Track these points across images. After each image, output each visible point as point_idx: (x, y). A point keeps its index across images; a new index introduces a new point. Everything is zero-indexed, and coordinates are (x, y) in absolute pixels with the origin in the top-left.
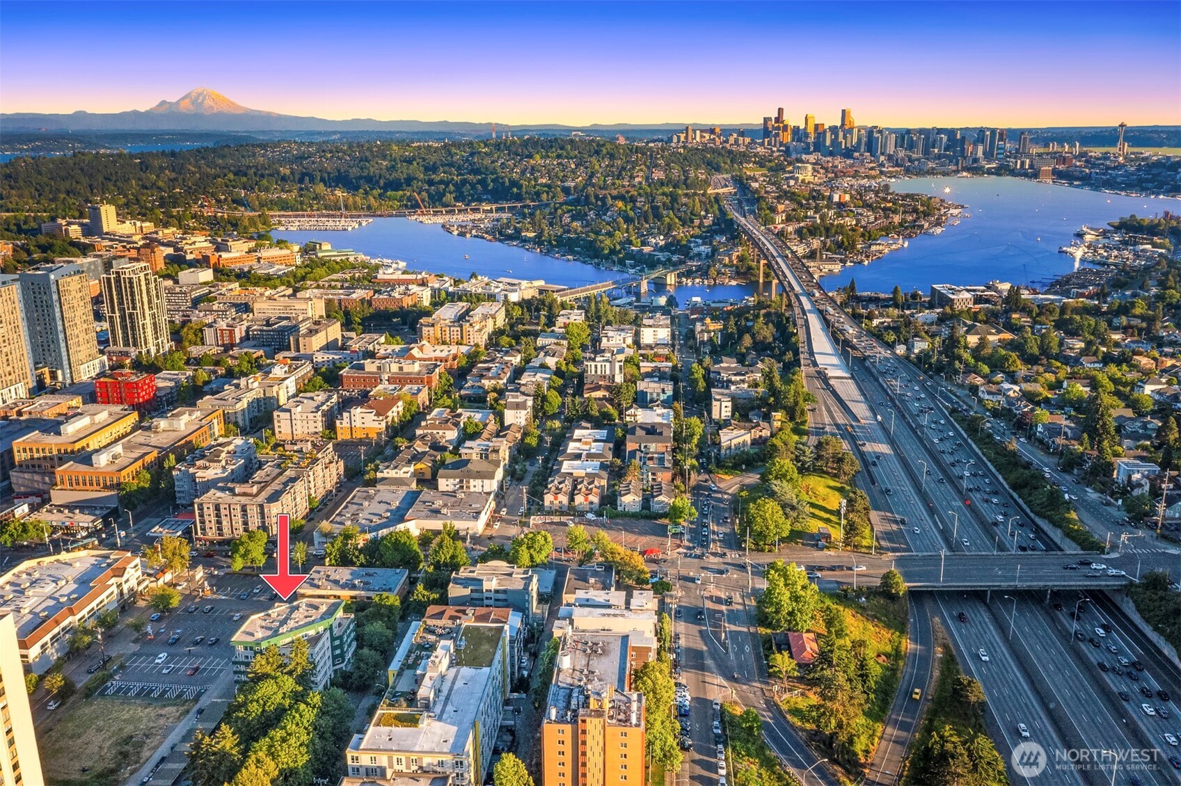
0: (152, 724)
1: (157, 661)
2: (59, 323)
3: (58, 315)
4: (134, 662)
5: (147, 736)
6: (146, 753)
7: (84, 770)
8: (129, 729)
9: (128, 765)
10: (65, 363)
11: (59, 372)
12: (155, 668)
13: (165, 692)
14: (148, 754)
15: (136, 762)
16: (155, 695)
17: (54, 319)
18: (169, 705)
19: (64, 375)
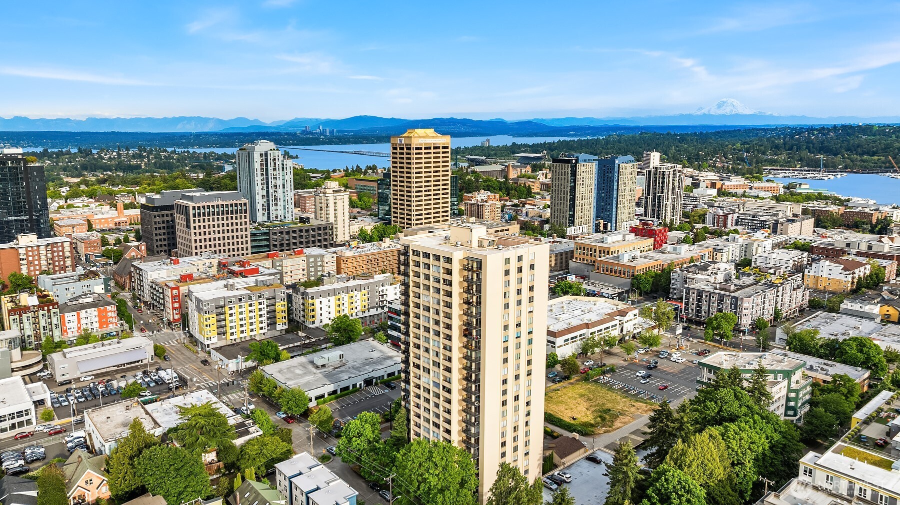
0: (625, 408)
1: (638, 374)
2: (615, 192)
3: (615, 187)
4: (622, 371)
5: (621, 414)
6: (617, 424)
7: (573, 418)
8: (609, 405)
9: (604, 426)
10: (614, 219)
11: (609, 224)
12: (635, 378)
13: (639, 393)
14: (619, 425)
15: (610, 427)
16: (633, 393)
17: (613, 189)
18: (640, 402)
19: (611, 226)
